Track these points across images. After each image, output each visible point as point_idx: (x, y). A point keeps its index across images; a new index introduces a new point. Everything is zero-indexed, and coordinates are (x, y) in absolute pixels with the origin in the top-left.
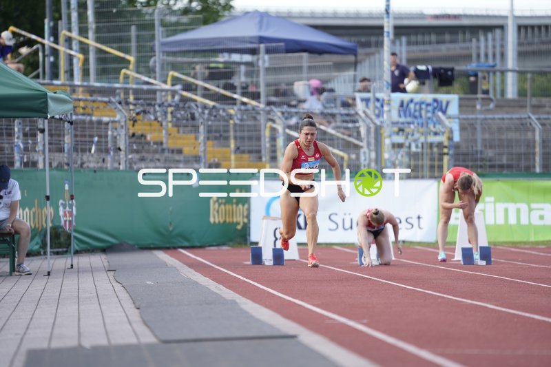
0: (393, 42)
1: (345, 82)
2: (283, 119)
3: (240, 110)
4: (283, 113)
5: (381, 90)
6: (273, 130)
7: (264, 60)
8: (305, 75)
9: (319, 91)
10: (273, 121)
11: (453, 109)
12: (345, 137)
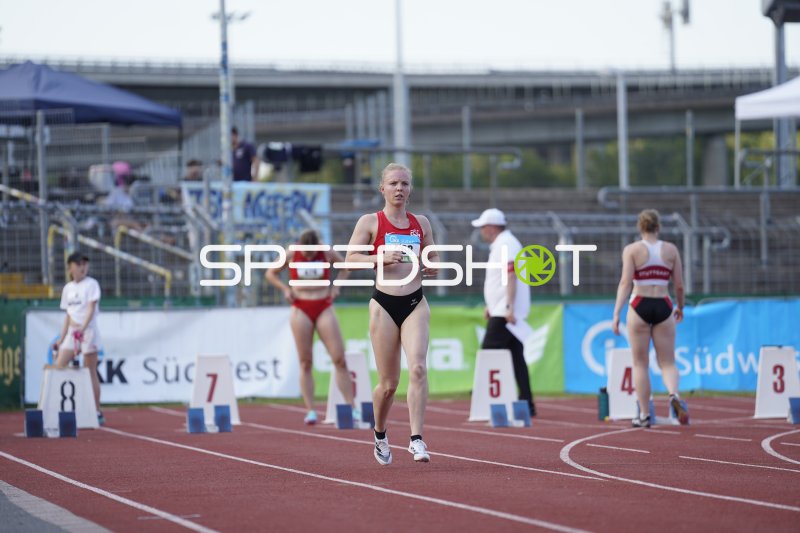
0: (234, 109)
1: (165, 166)
2: (74, 221)
3: (7, 207)
4: (73, 213)
5: (218, 179)
6: (59, 238)
7: (44, 135)
8: (105, 155)
9: (126, 180)
10: (60, 224)
11: (322, 206)
12: (168, 247)
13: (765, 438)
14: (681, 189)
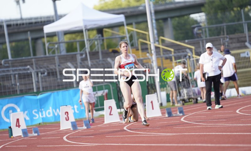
13: (64, 136)
14: (29, 57)
